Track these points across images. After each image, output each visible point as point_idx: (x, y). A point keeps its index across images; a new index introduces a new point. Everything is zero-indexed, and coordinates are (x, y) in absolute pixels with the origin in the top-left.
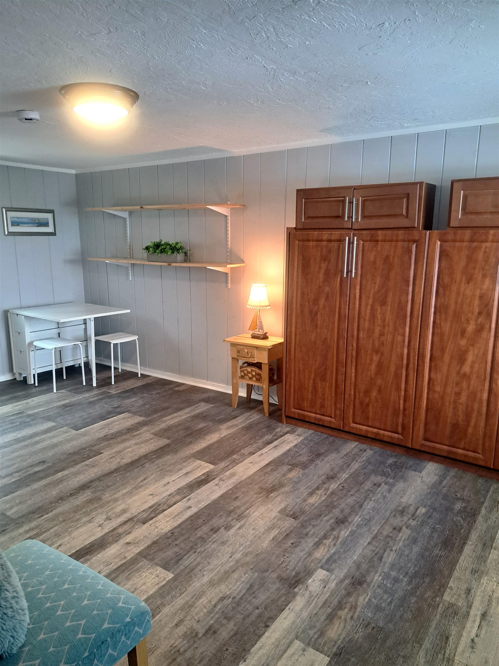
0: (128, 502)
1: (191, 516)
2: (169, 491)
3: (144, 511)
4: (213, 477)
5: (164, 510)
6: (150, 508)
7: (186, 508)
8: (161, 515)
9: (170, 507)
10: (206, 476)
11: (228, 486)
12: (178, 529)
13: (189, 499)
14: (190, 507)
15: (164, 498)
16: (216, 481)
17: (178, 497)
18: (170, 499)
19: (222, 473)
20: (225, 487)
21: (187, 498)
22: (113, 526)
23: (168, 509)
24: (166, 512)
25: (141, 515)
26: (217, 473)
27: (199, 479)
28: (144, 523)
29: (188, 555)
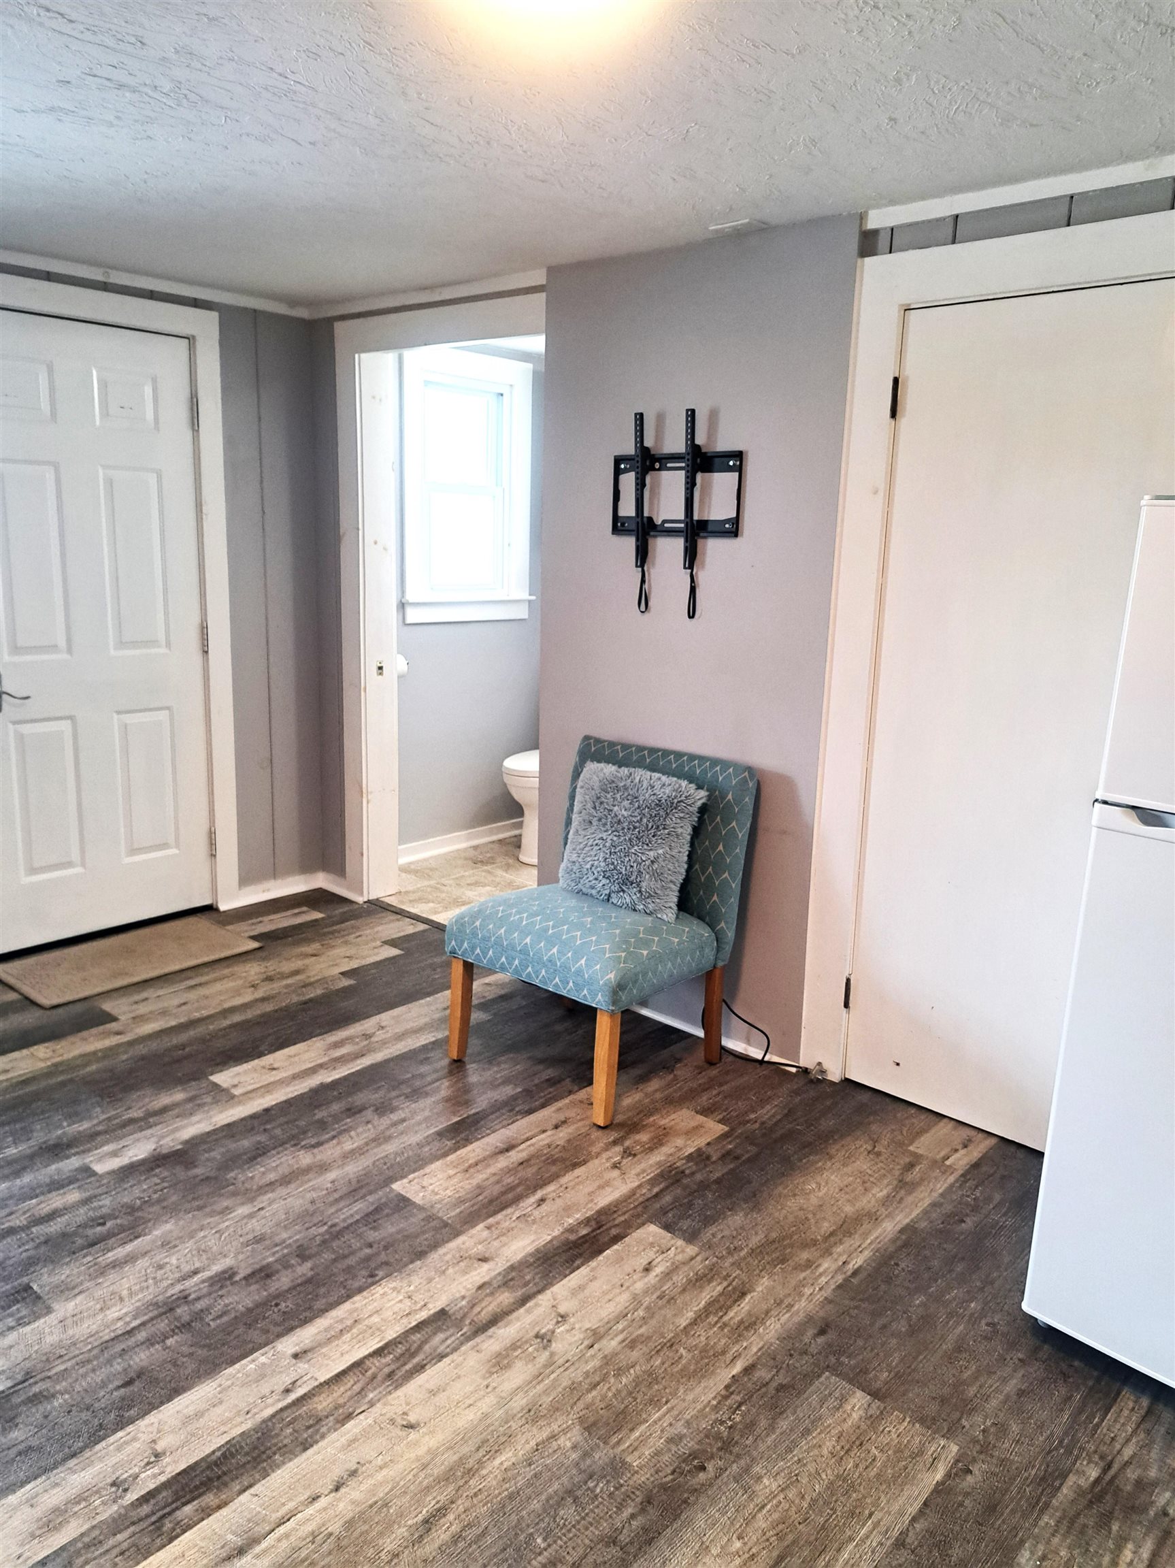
0: (491, 1400)
1: (305, 1322)
2: (343, 1440)
3: (442, 1357)
4: (146, 1509)
5: (378, 1352)
6: (420, 1368)
7: (310, 1355)
8: (391, 1334)
9: (358, 1364)
10: (168, 1525)
11: (119, 1449)
12: (356, 1284)
13: (287, 1391)
14: (296, 1356)
15: (372, 1404)
16: (148, 1483)
17: (322, 1404)
18: (351, 1398)
19: (96, 1532)
20: (135, 1439)
21: (293, 1397)
22: (529, 1311)
23: (366, 1357)
24: (374, 1345)
25: (449, 1342)
26: (111, 1542)
27: (209, 1499)
28: (442, 1313)
29: (349, 1221)
